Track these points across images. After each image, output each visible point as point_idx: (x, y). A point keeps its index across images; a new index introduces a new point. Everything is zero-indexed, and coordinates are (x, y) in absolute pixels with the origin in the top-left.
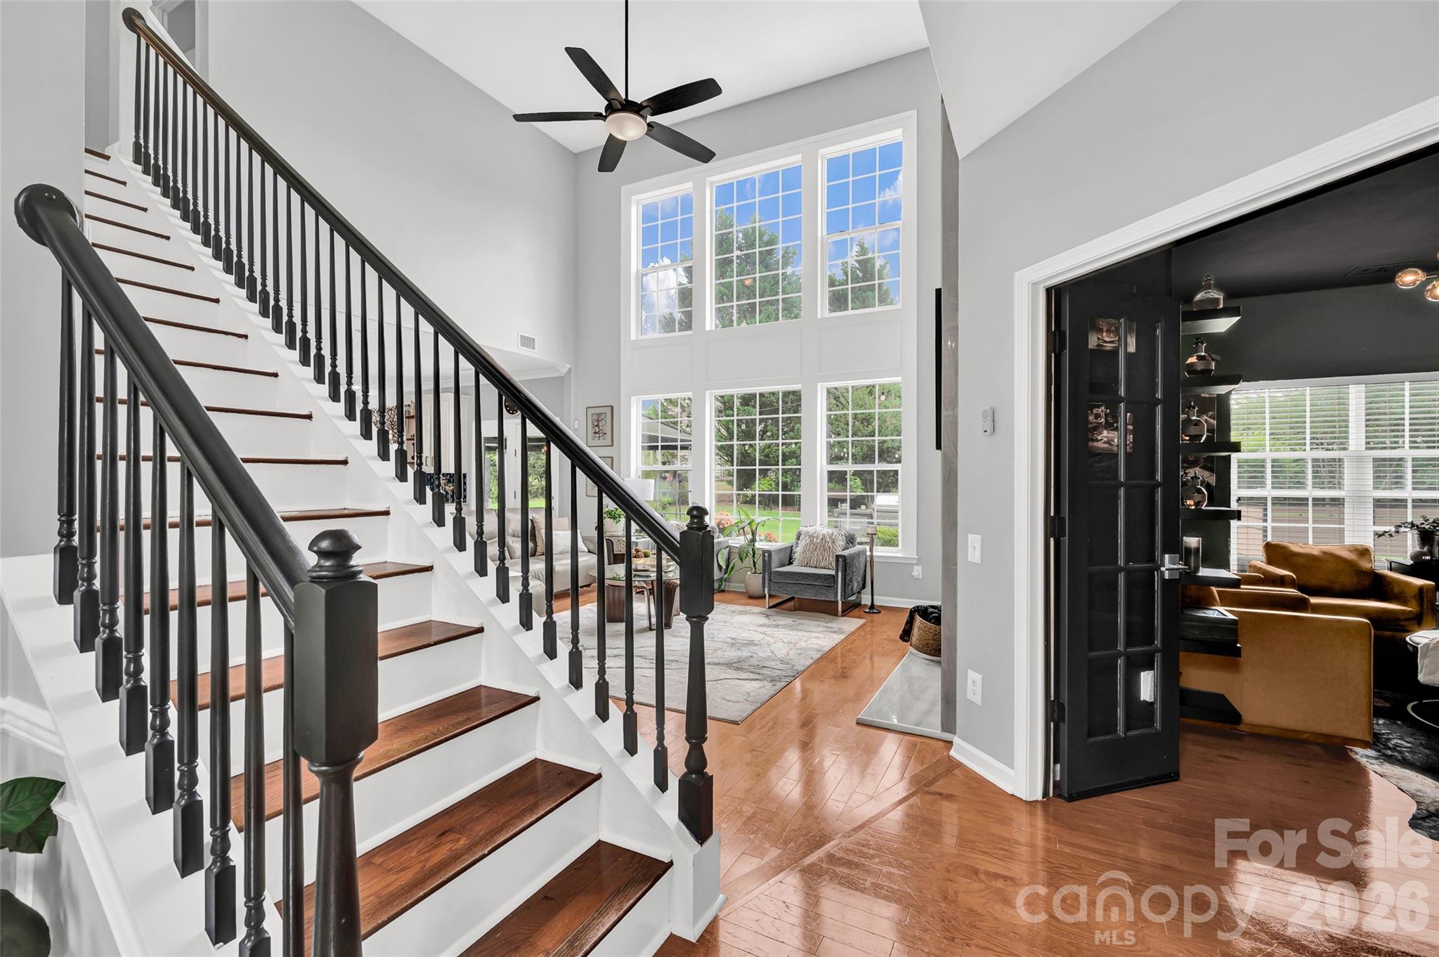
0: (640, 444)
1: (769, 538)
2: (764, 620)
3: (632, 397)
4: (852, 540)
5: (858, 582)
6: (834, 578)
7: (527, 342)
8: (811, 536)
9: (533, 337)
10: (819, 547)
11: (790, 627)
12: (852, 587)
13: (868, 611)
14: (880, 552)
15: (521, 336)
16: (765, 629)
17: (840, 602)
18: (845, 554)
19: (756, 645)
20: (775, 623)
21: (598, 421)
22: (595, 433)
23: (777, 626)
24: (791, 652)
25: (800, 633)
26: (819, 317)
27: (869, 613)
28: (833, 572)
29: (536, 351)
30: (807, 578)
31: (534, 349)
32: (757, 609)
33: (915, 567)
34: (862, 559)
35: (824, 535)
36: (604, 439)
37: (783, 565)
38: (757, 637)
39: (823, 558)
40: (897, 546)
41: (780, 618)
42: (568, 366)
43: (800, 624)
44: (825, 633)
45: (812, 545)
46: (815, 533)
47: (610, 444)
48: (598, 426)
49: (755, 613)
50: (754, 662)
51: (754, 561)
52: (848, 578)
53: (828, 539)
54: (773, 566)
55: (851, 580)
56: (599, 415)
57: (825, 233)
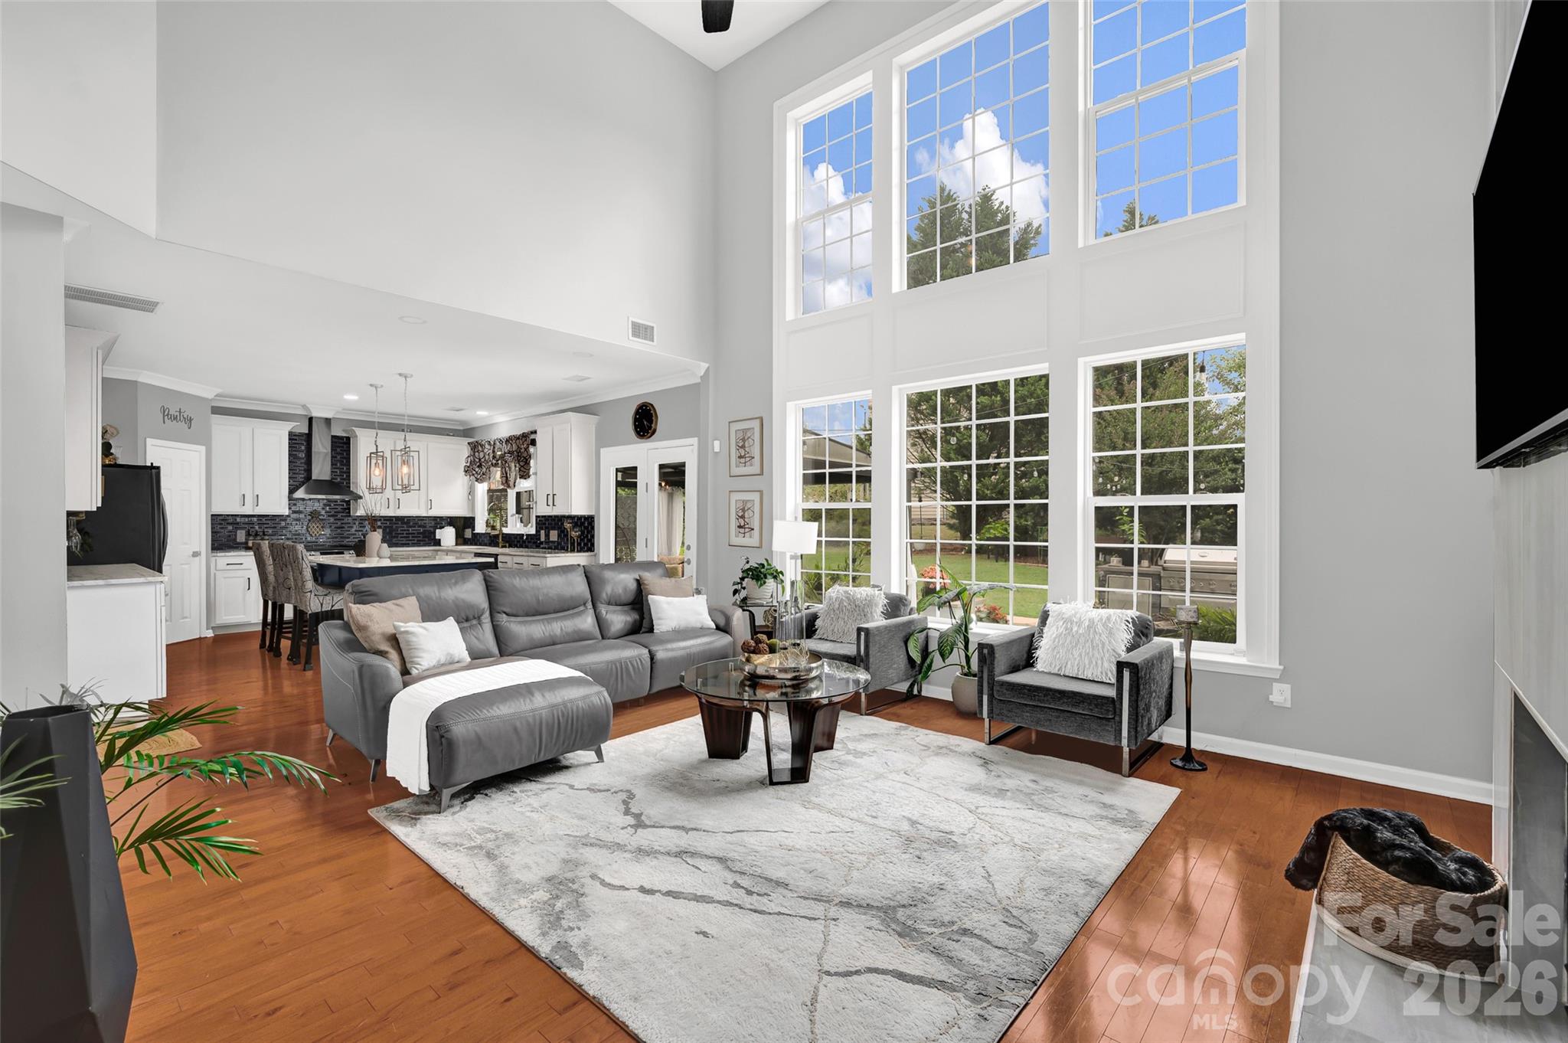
0: (801, 472)
1: (994, 616)
2: (978, 775)
3: (788, 403)
4: (1145, 631)
5: (1159, 710)
6: (1114, 704)
7: (641, 331)
8: (1068, 621)
9: (652, 325)
10: (1082, 640)
11: (1028, 798)
12: (1150, 720)
13: (1179, 763)
14: (1205, 652)
15: (633, 322)
16: (978, 799)
17: (1126, 750)
18: (1137, 661)
19: (955, 847)
20: (997, 783)
21: (744, 440)
22: (740, 457)
23: (1001, 793)
24: (1028, 883)
25: (1047, 818)
26: (1081, 244)
27: (1183, 768)
28: (1111, 693)
29: (655, 343)
30: (1060, 699)
31: (653, 341)
32: (968, 744)
33: (1276, 686)
34: (1166, 667)
35: (1091, 621)
36: (751, 465)
37: (1015, 669)
38: (958, 821)
39: (1090, 662)
40: (1233, 641)
41: (1008, 770)
42: (705, 366)
43: (1046, 789)
44: (1102, 823)
45: (1069, 638)
46: (1076, 613)
47: (758, 472)
48: (743, 447)
49: (963, 754)
50: (943, 909)
51: (967, 656)
52: (1142, 705)
53: (1100, 629)
54: (997, 671)
55: (1147, 709)
56: (745, 431)
57: (1090, 105)
